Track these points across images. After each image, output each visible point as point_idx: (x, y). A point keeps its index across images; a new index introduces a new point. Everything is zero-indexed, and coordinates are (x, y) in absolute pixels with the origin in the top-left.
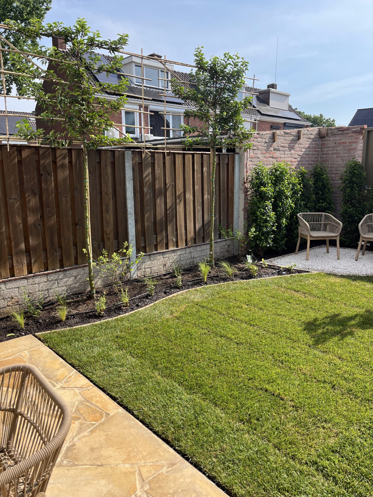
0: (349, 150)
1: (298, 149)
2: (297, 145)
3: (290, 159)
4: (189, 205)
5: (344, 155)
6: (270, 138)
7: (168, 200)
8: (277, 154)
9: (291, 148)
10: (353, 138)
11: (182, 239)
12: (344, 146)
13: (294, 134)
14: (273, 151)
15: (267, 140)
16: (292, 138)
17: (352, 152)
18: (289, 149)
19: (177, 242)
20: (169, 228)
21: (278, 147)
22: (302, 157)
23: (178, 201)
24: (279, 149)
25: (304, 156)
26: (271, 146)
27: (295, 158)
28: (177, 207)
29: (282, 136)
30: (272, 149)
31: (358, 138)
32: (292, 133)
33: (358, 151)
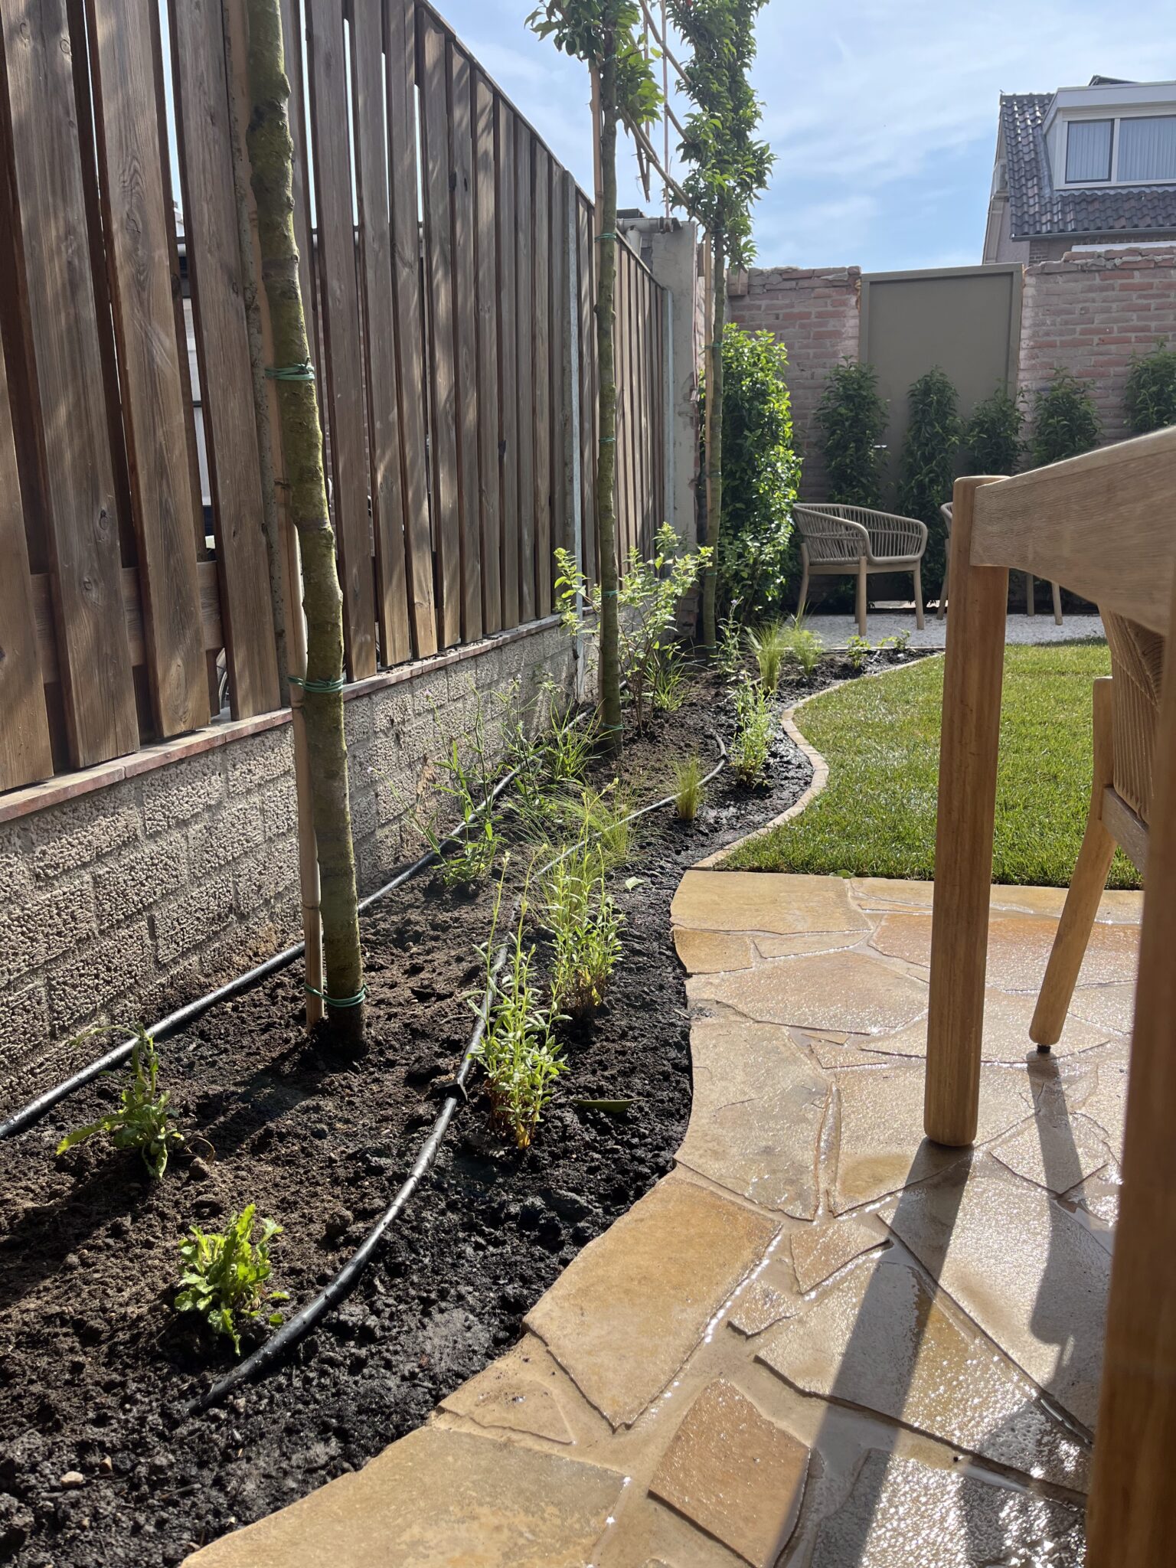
10: (829, 301)
12: (802, 326)
17: (829, 344)
31: (844, 303)
33: (845, 339)
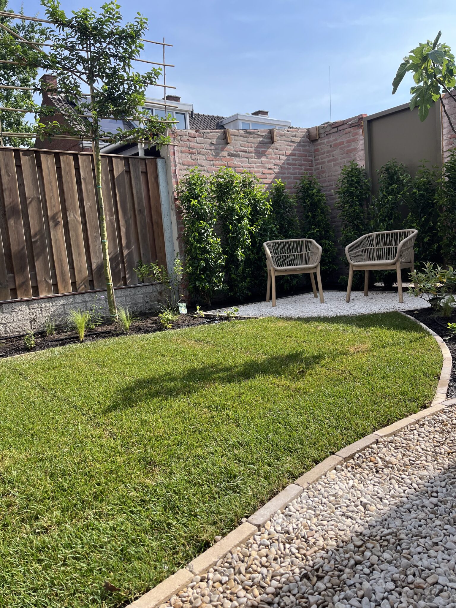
0: (348, 152)
1: (273, 156)
2: (270, 150)
3: (260, 170)
4: (76, 231)
5: (342, 160)
6: (218, 138)
7: (31, 221)
8: (236, 161)
9: (260, 154)
10: (351, 134)
11: (64, 281)
12: (341, 149)
13: (263, 134)
14: (227, 157)
15: (215, 140)
16: (261, 139)
17: (352, 155)
18: (257, 156)
19: (56, 285)
20: (38, 265)
21: (235, 151)
22: (281, 168)
23: (51, 223)
24: (239, 154)
25: (286, 166)
26: (222, 149)
27: (270, 169)
28: (52, 233)
29: (240, 136)
30: (225, 154)
31: (357, 134)
32: (259, 133)
33: (359, 151)
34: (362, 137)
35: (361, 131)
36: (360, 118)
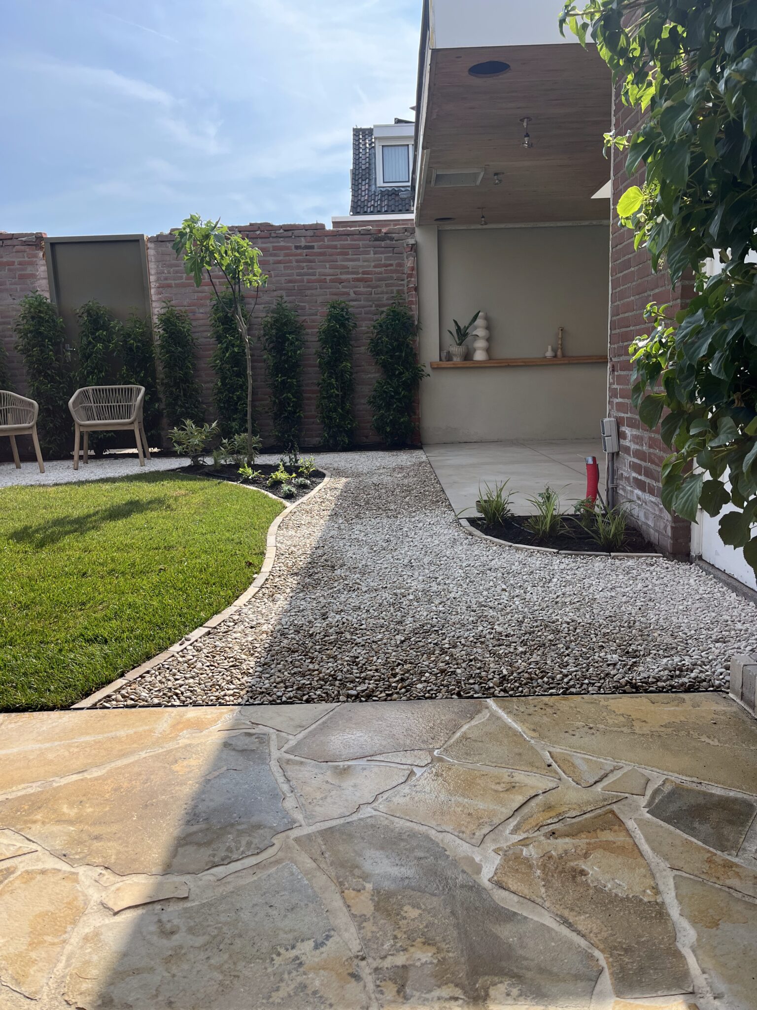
0: (22, 277)
10: (25, 255)
17: (29, 282)
33: (39, 279)
34: (44, 262)
35: (41, 254)
36: (39, 238)
